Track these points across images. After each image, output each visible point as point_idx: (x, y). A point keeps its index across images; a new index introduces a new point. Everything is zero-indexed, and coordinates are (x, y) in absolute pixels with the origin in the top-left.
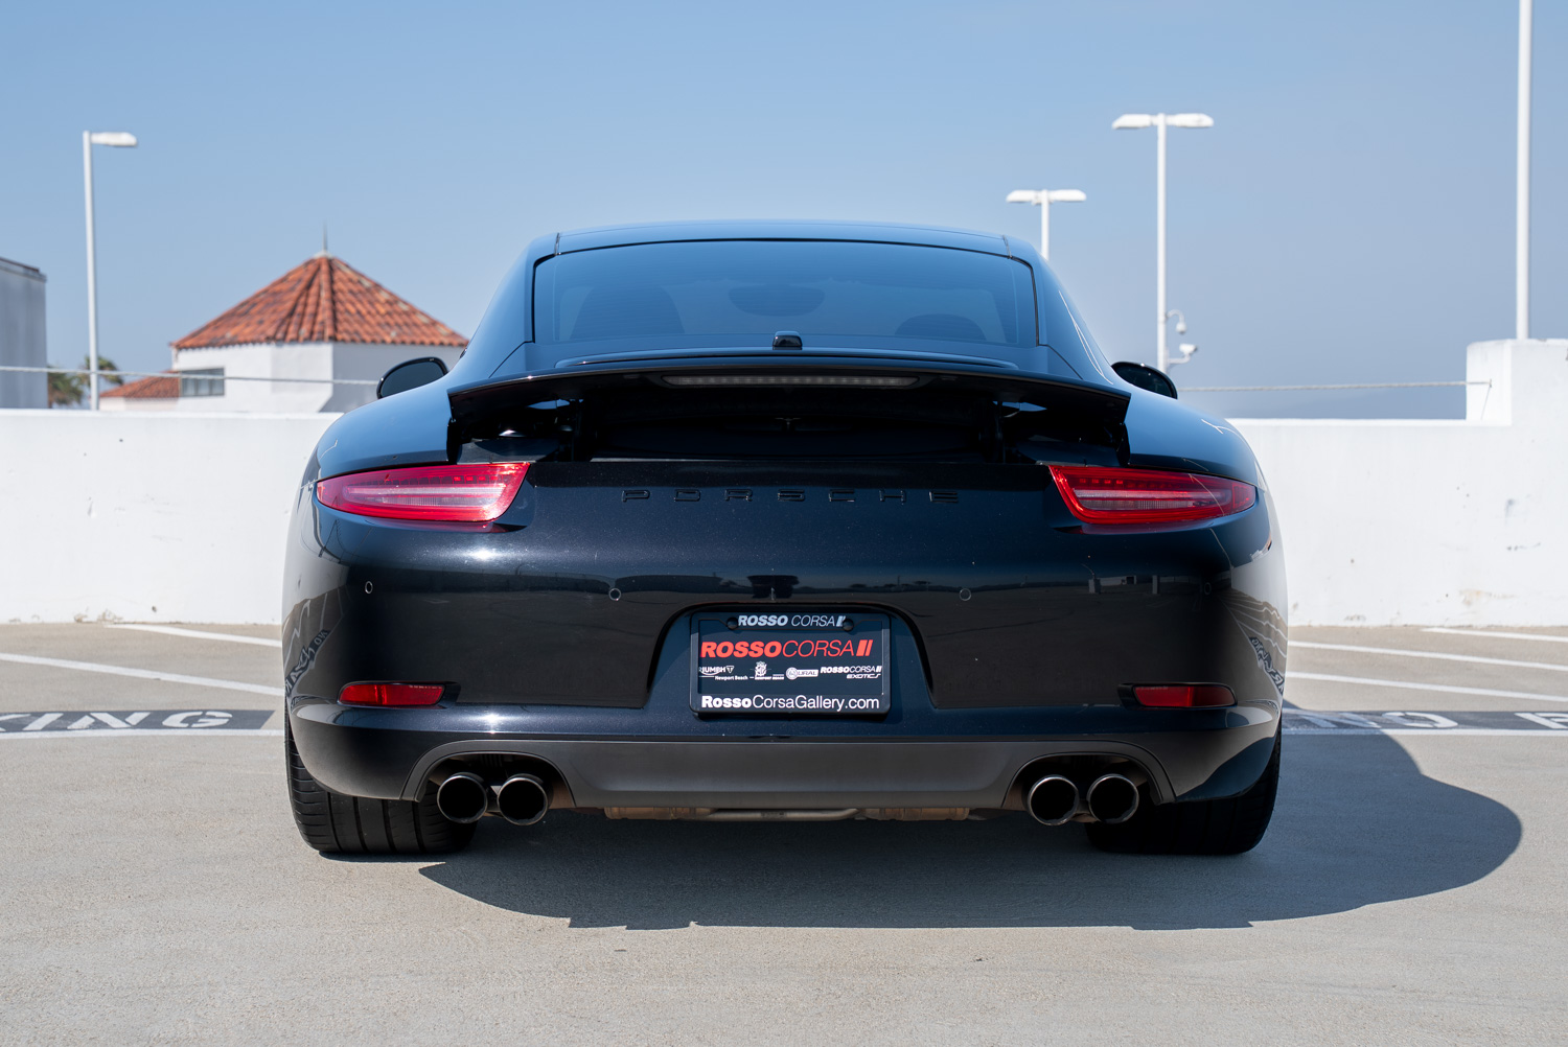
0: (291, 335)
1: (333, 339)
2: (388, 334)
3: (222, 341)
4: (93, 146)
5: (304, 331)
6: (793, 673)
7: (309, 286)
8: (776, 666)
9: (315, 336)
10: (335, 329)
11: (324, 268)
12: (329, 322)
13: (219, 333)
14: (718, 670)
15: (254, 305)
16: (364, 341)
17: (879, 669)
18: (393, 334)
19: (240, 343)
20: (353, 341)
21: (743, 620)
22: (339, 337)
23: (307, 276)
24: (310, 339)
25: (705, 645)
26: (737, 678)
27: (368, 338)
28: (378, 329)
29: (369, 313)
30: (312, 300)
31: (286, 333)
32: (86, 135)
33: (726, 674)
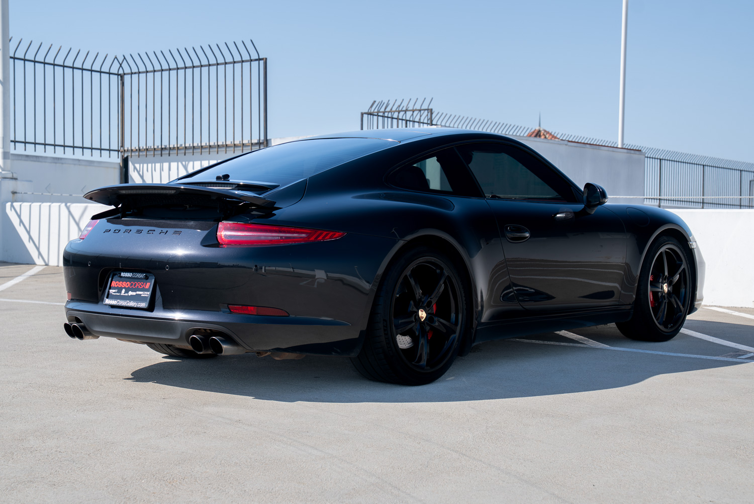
6: (130, 293)
8: (127, 292)
14: (114, 291)
17: (149, 293)
21: (123, 274)
25: (113, 282)
26: (117, 294)
33: (114, 293)
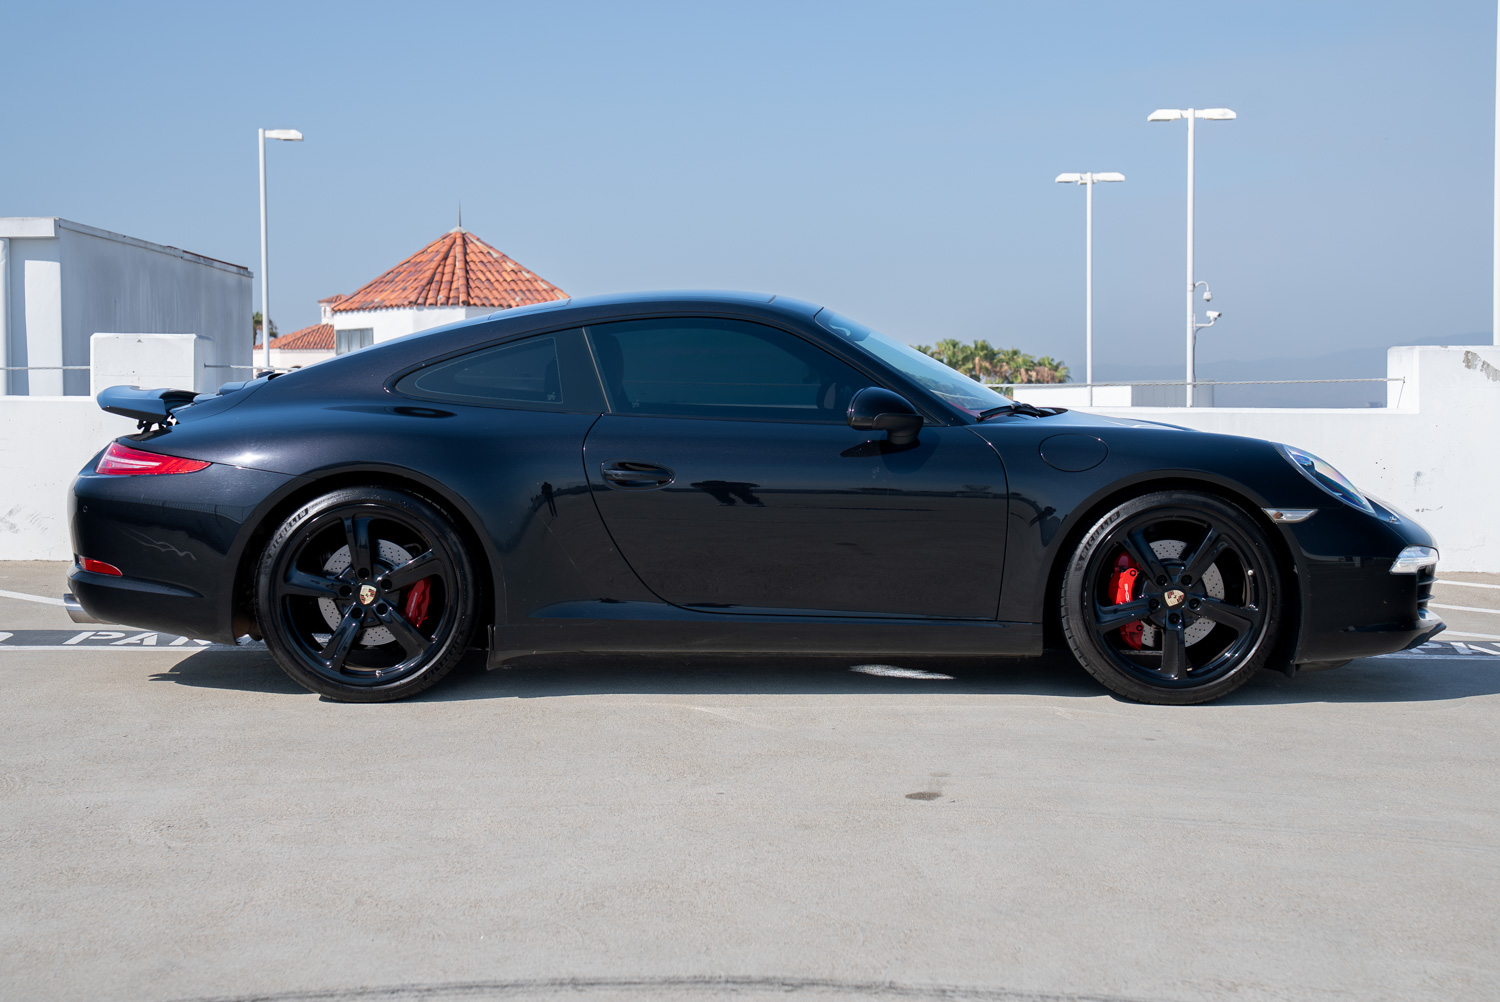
0: (428, 302)
1: (467, 304)
2: (514, 299)
3: (371, 306)
4: (265, 139)
5: (442, 297)
7: (445, 258)
9: (451, 301)
10: (469, 294)
11: (459, 241)
12: (463, 289)
13: (369, 298)
15: (399, 273)
16: (493, 305)
18: (518, 299)
19: (387, 307)
20: (484, 305)
22: (472, 302)
23: (445, 249)
24: (446, 303)
27: (496, 303)
28: (505, 294)
29: (497, 281)
30: (448, 269)
31: (426, 298)
32: (261, 131)
